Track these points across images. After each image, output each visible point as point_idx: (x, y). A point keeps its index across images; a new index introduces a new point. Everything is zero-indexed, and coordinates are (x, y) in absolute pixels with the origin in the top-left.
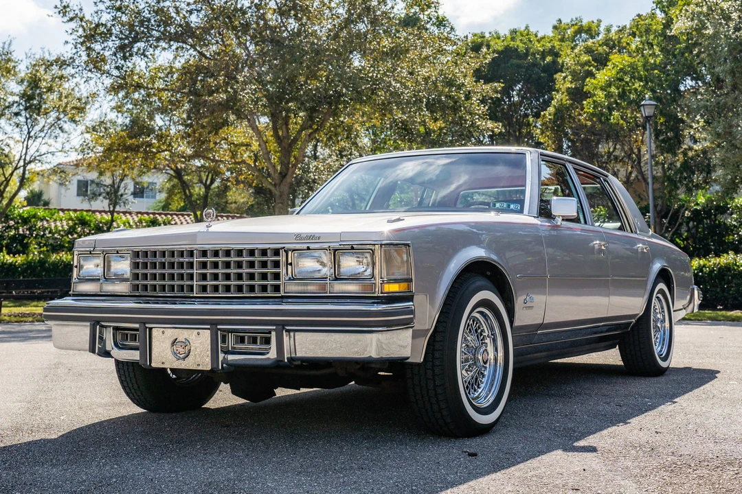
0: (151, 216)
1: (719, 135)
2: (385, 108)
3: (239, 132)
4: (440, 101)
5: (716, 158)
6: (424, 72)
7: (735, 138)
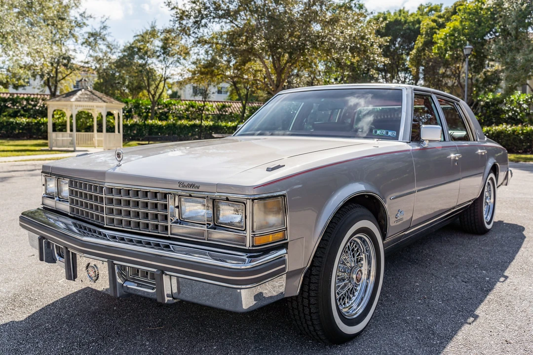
0: (221, 103)
1: (507, 63)
2: (328, 52)
3: (257, 65)
4: (357, 48)
5: (502, 75)
6: (349, 32)
7: (516, 65)
